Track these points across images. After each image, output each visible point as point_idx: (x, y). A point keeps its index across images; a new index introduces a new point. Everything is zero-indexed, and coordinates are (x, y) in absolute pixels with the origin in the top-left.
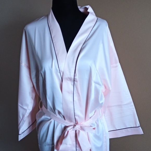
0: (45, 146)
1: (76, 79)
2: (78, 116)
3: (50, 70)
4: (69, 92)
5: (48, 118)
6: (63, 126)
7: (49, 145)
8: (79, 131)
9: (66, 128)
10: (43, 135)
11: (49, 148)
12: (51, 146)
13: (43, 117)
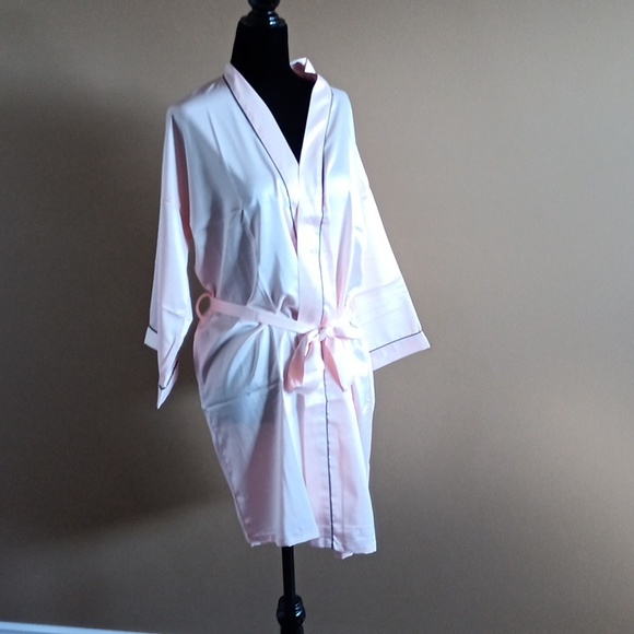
0: (249, 394)
1: (327, 218)
2: (329, 305)
3: (272, 201)
4: (312, 251)
5: (250, 326)
6: (293, 336)
7: (259, 389)
8: (332, 340)
9: (299, 339)
10: (240, 369)
11: (261, 396)
12: (265, 391)
13: (237, 327)
